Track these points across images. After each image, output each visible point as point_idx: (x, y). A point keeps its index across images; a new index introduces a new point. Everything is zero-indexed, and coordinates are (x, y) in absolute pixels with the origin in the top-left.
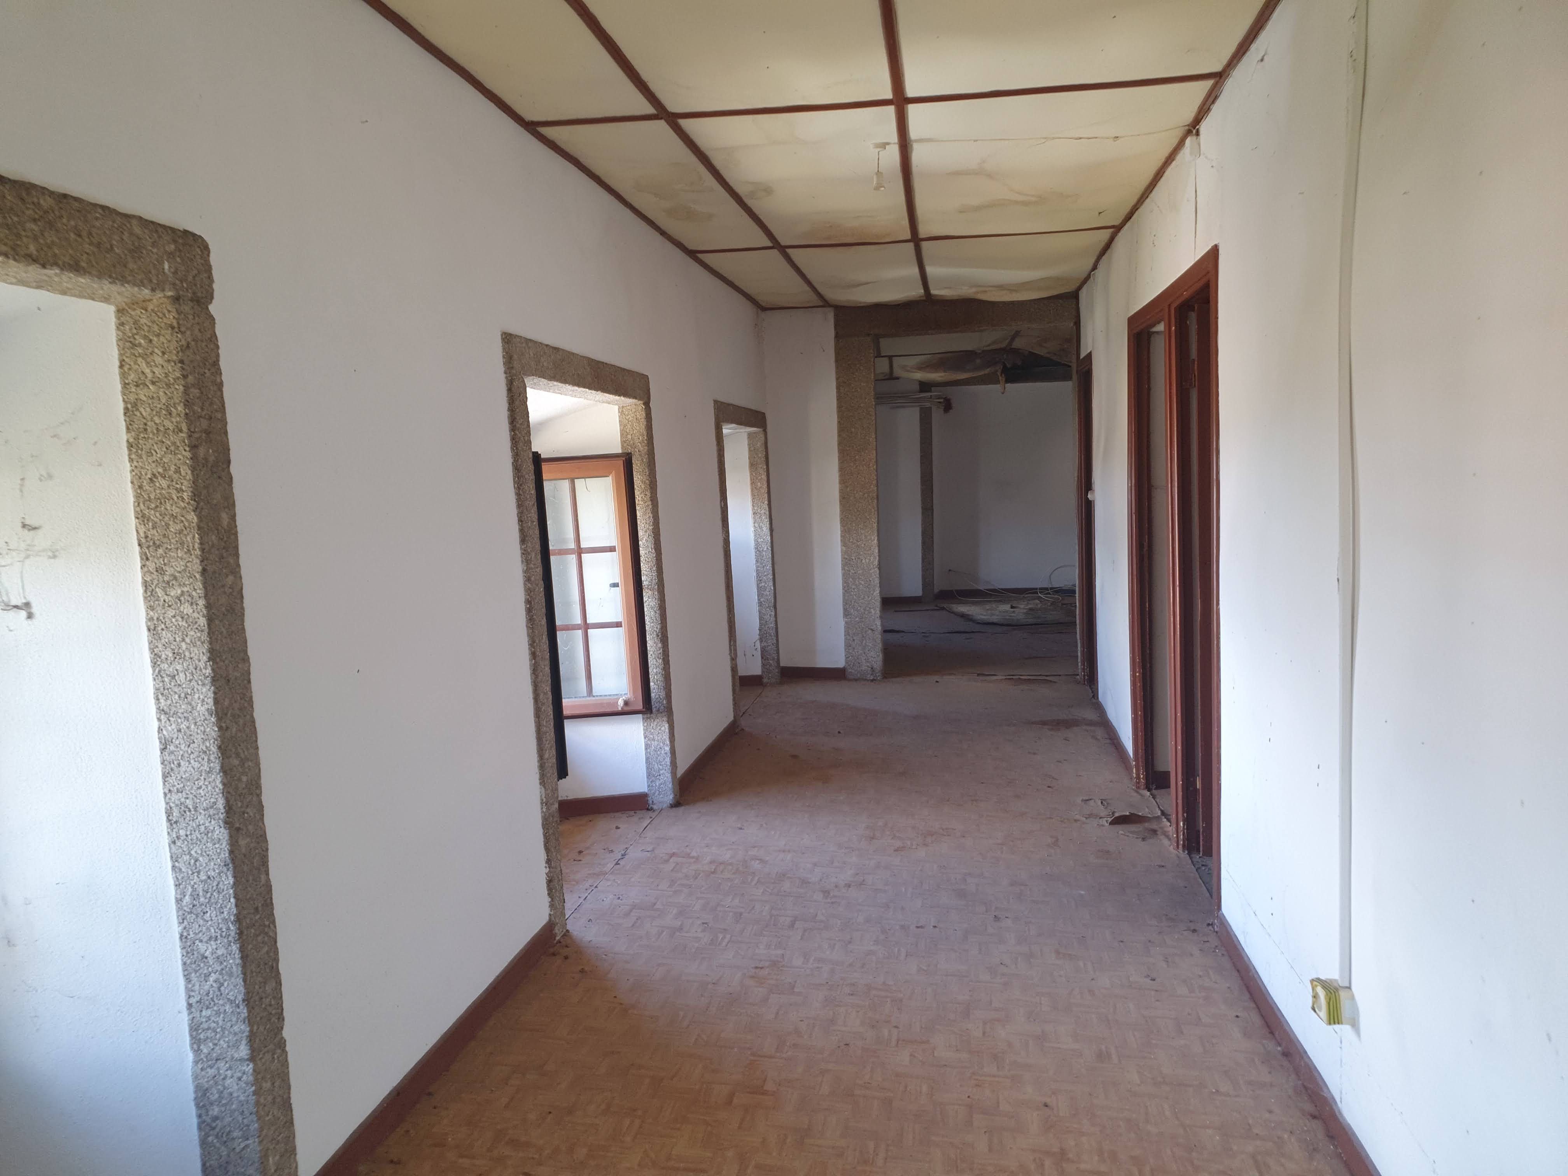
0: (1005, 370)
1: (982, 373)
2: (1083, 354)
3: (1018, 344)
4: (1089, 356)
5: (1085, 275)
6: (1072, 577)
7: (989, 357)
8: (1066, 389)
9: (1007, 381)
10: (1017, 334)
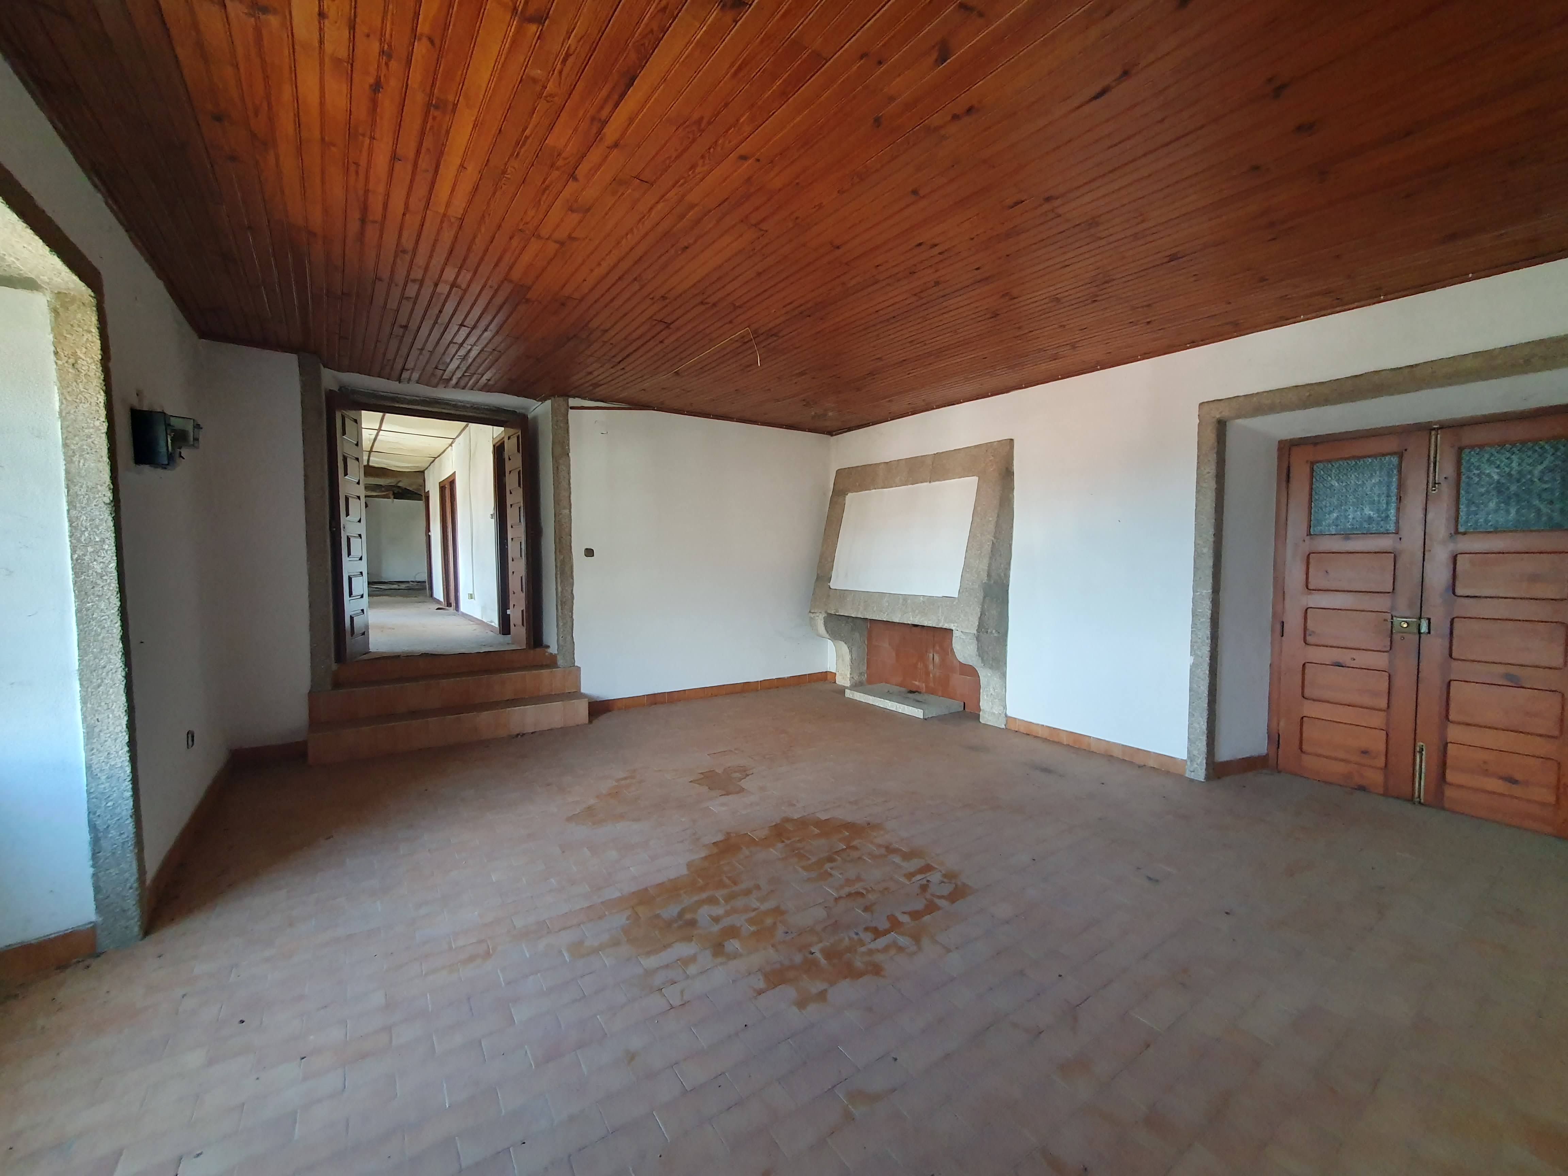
0: (394, 494)
1: (383, 493)
2: (426, 491)
3: (400, 484)
4: (429, 491)
5: (426, 467)
6: (424, 577)
7: (388, 488)
8: (421, 504)
9: (394, 498)
10: (399, 482)
